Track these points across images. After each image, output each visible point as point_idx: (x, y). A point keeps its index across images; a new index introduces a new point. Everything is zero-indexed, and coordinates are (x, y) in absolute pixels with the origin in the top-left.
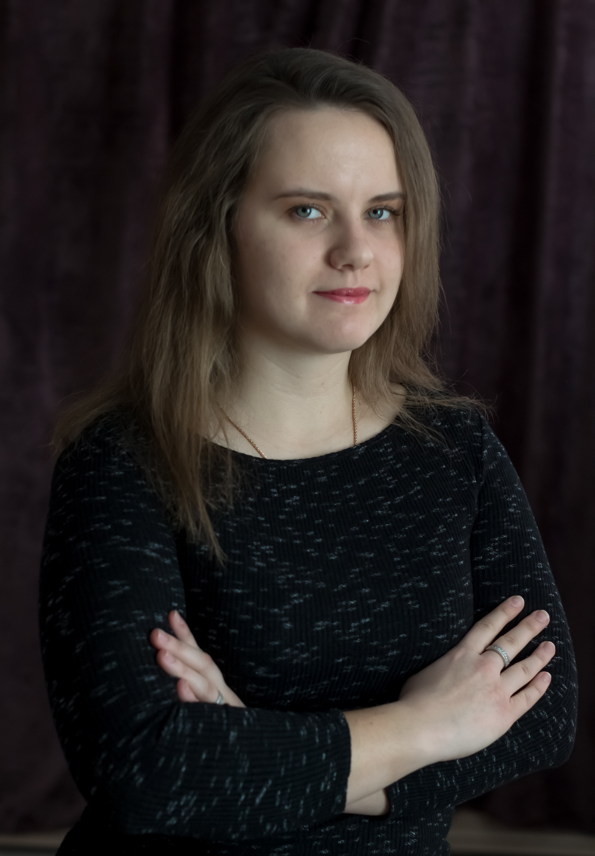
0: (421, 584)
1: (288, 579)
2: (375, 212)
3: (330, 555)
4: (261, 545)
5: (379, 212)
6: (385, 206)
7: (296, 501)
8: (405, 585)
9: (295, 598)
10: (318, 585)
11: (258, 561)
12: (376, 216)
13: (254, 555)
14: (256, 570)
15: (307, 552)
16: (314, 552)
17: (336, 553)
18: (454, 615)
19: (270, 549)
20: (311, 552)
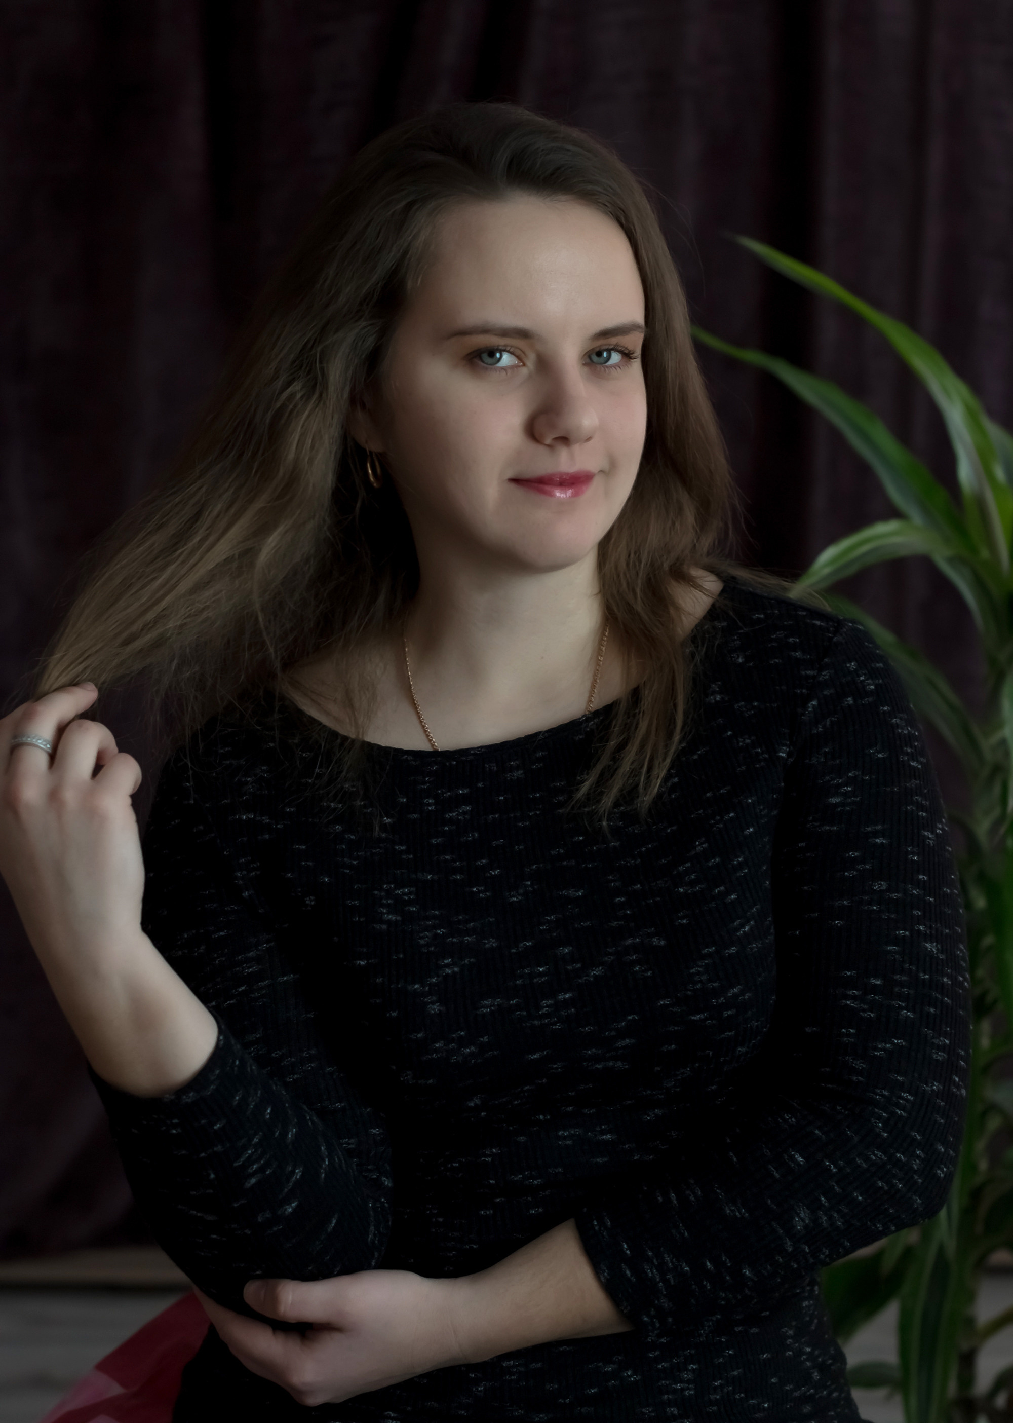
0: (655, 941)
1: (436, 936)
2: (599, 354)
3: (510, 895)
4: (395, 889)
5: (605, 354)
6: (615, 345)
7: (464, 813)
8: (629, 941)
9: (447, 966)
10: (485, 944)
11: (388, 913)
12: (601, 360)
13: (382, 906)
14: (384, 927)
15: (473, 892)
16: (485, 891)
17: (521, 891)
18: (716, 985)
19: (410, 893)
20: (479, 892)
